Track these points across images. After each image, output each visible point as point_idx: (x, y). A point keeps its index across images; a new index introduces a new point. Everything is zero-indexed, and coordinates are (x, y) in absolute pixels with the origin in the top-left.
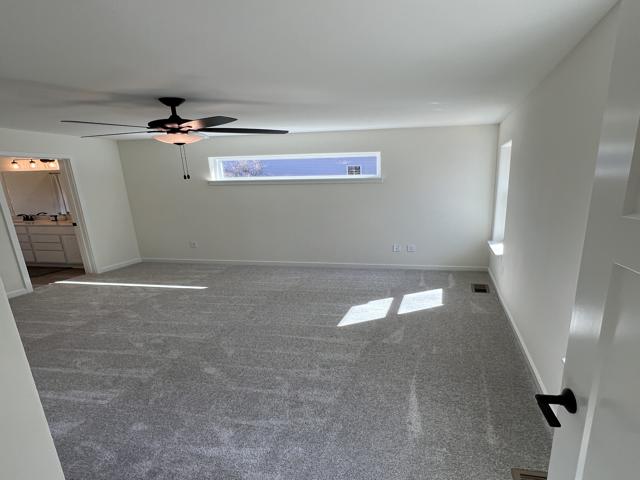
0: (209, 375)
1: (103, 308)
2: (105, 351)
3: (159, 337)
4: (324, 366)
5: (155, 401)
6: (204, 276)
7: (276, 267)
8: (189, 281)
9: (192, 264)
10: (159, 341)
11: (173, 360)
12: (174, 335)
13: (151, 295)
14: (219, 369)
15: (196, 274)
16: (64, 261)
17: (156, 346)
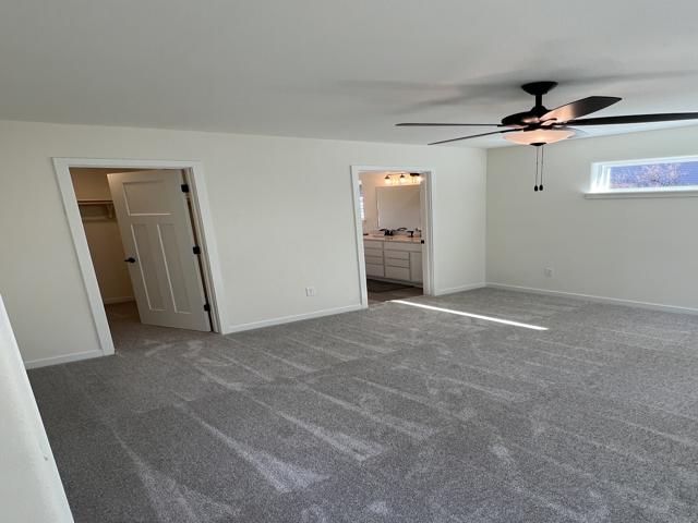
0: (495, 456)
1: (420, 337)
2: (395, 391)
3: (460, 386)
4: (682, 497)
5: (414, 477)
6: (551, 313)
7: (656, 313)
8: (527, 317)
9: (540, 296)
10: (458, 391)
11: (461, 422)
12: (477, 387)
13: (477, 329)
14: (512, 453)
15: (541, 309)
16: (408, 278)
17: (453, 398)
